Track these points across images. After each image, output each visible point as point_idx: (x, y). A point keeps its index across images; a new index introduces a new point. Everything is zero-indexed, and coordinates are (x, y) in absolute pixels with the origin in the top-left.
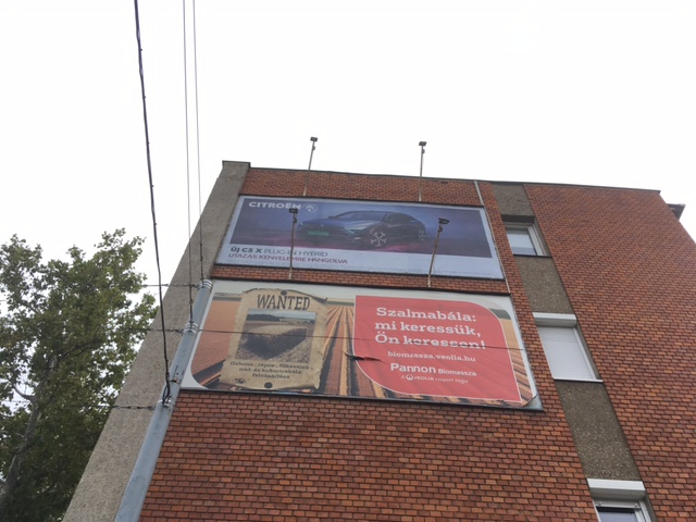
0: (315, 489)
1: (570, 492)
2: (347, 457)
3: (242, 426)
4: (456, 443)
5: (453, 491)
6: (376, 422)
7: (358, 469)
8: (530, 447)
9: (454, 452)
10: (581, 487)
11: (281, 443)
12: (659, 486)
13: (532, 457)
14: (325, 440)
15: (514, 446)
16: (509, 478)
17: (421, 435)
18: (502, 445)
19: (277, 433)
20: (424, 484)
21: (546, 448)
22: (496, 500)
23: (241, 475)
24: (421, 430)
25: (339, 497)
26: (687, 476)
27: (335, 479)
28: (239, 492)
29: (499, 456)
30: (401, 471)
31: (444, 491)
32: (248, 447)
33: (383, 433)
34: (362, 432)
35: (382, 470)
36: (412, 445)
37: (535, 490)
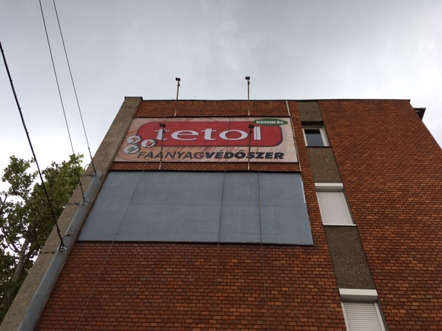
0: (161, 301)
1: (326, 298)
2: (183, 280)
3: (119, 263)
4: (255, 268)
5: (249, 299)
6: (205, 257)
7: (189, 287)
8: (303, 269)
9: (252, 274)
10: (335, 294)
11: (142, 273)
12: (387, 292)
13: (304, 276)
14: (171, 270)
15: (292, 269)
16: (287, 289)
17: (232, 264)
18: (285, 269)
19: (141, 266)
20: (231, 295)
21: (313, 269)
22: (277, 304)
23: (115, 293)
24: (233, 261)
25: (176, 305)
26: (407, 285)
27: (175, 294)
28: (113, 304)
29: (282, 275)
30: (218, 287)
31: (243, 299)
32: (122, 276)
33: (209, 263)
34: (195, 263)
35: (205, 287)
36: (226, 271)
37: (303, 297)
